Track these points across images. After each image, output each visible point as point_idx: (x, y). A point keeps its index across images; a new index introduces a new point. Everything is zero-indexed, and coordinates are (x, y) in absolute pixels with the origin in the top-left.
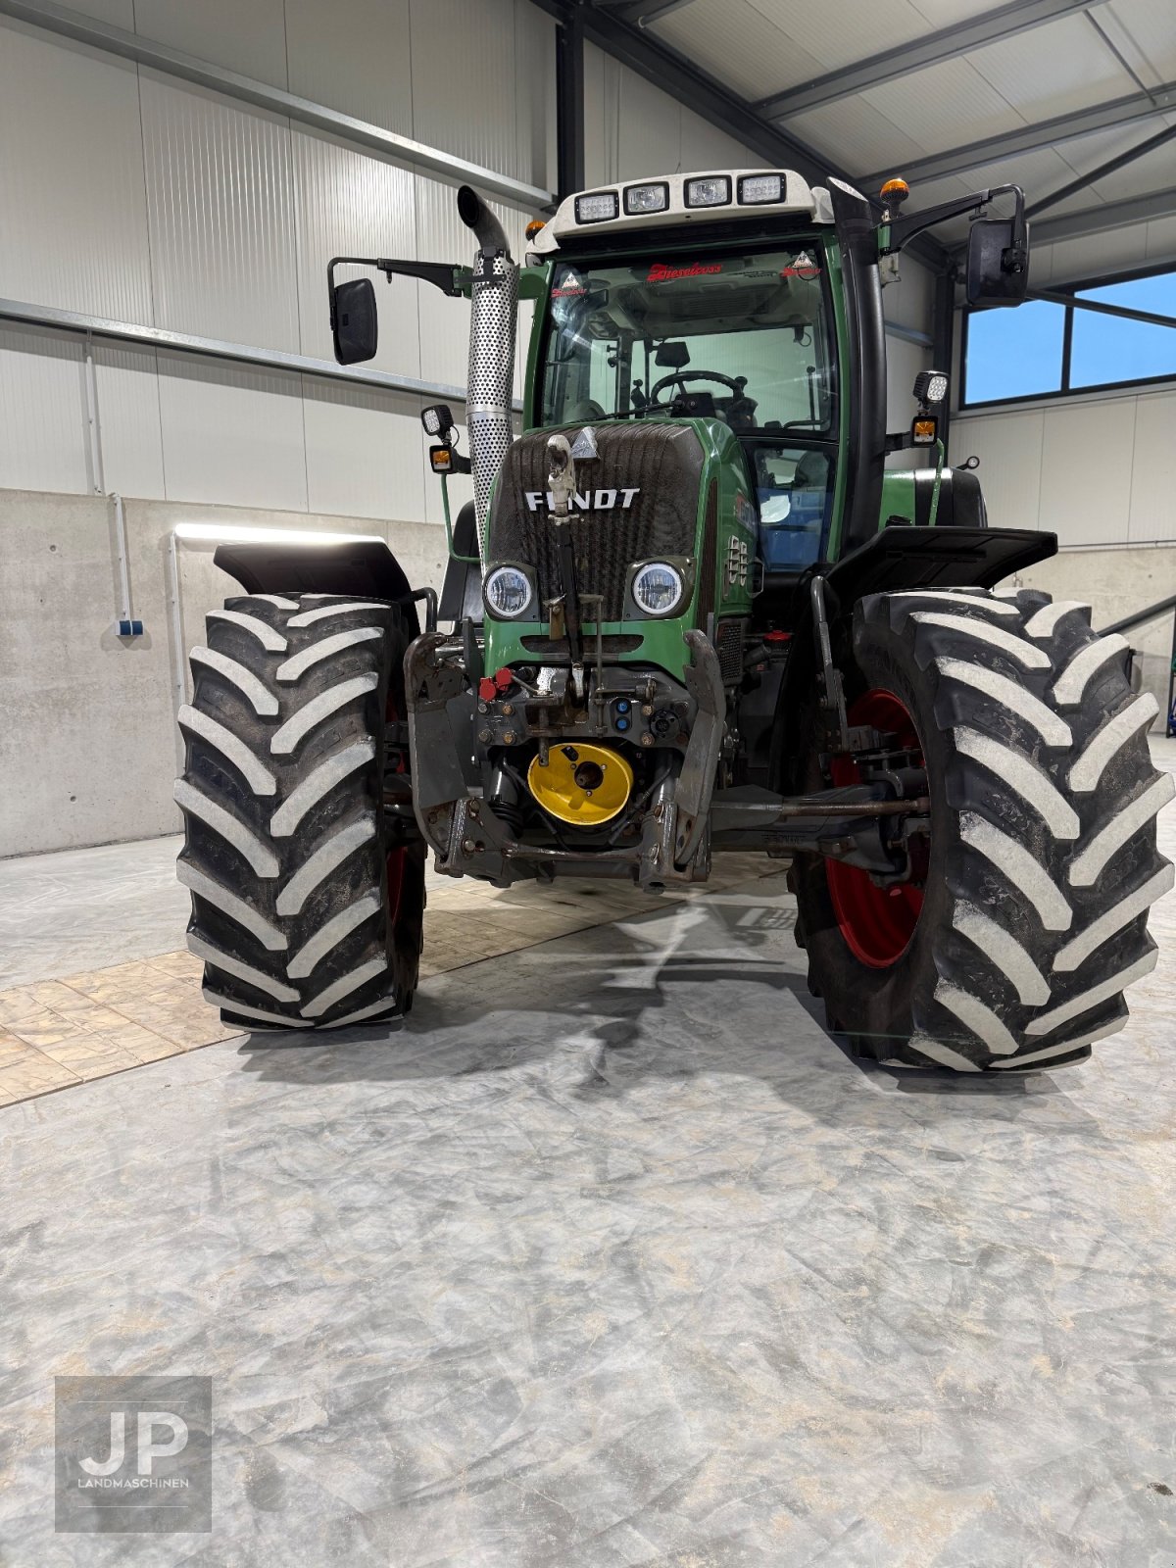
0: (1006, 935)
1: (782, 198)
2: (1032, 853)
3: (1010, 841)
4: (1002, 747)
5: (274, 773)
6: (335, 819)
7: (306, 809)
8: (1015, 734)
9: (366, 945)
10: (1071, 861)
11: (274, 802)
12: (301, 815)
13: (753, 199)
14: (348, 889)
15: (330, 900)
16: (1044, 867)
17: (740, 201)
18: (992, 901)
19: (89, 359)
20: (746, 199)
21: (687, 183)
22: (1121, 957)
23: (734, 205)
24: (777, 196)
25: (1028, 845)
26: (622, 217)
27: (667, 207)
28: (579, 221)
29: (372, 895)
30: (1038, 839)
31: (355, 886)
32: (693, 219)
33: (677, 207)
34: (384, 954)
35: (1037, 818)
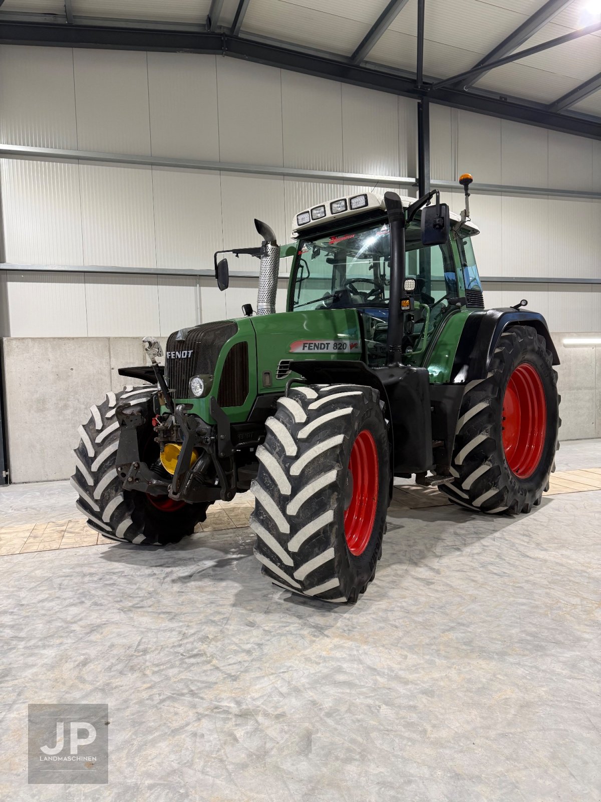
0: (267, 532)
1: (367, 204)
2: (273, 499)
3: (265, 493)
4: (270, 454)
5: (95, 450)
6: (110, 466)
7: (101, 463)
8: (277, 450)
9: (125, 513)
10: (288, 504)
11: (93, 459)
12: (99, 464)
13: (356, 207)
14: (114, 492)
15: (109, 495)
16: (278, 506)
17: (351, 209)
18: (262, 518)
19: (198, 285)
20: (353, 207)
21: (331, 204)
22: (319, 549)
23: (349, 210)
24: (364, 204)
25: (272, 496)
26: (312, 221)
27: (325, 215)
28: (299, 225)
29: (121, 495)
30: (276, 494)
31: (116, 491)
32: (337, 218)
33: (329, 215)
34: (130, 517)
35: (276, 485)
